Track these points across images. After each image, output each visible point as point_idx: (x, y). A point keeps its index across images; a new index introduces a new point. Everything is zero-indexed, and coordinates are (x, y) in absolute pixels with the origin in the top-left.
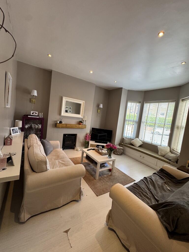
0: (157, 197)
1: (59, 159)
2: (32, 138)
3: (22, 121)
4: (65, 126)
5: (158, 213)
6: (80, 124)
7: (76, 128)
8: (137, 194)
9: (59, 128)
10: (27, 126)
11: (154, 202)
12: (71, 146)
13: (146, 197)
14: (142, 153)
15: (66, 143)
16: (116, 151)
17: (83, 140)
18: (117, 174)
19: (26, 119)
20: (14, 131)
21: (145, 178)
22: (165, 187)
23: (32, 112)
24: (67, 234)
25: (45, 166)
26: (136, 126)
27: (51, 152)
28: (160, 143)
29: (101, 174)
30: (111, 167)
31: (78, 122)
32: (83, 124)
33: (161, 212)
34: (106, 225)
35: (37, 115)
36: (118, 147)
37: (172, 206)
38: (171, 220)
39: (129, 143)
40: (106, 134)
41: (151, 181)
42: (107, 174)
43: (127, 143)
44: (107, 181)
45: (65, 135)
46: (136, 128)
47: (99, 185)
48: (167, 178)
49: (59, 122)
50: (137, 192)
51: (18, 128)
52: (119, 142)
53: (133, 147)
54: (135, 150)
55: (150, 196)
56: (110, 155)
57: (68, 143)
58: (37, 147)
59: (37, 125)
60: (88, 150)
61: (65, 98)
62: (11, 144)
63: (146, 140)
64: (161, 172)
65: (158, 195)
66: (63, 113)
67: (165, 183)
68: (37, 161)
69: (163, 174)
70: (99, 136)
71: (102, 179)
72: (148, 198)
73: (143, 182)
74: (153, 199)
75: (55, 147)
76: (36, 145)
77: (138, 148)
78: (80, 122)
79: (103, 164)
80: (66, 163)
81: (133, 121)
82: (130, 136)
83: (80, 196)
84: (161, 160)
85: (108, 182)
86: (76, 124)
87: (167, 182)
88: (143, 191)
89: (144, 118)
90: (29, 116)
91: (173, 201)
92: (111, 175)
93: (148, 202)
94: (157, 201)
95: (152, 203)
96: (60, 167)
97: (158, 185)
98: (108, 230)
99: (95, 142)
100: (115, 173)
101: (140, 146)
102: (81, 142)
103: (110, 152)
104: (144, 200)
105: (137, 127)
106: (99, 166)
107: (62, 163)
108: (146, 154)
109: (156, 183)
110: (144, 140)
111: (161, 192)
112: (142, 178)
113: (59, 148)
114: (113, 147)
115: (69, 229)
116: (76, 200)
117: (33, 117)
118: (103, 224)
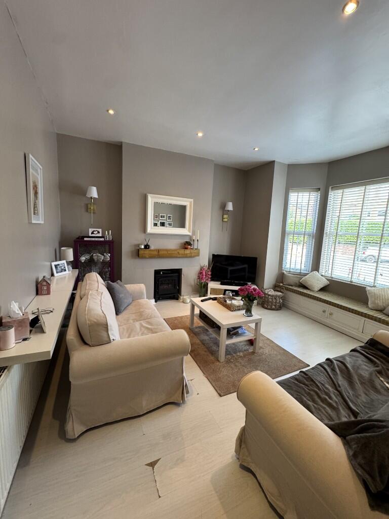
0: (356, 404)
1: (141, 319)
2: (89, 280)
3: (72, 249)
4: (156, 253)
5: (347, 443)
6: (186, 248)
7: (179, 256)
8: (304, 396)
9: (143, 257)
10: (84, 258)
11: (346, 417)
12: (172, 294)
13: (326, 405)
14: (327, 303)
15: (161, 287)
16: (268, 302)
17: (196, 281)
18: (267, 351)
19: (81, 244)
20: (59, 268)
21: (328, 359)
22: (377, 383)
23: (91, 230)
24: (153, 470)
25: (106, 333)
26: (311, 243)
27: (128, 306)
28: (373, 281)
29: (231, 351)
30: (253, 335)
31: (181, 244)
32: (192, 248)
33: (353, 443)
34: (235, 458)
35: (100, 235)
36: (272, 292)
37: (380, 431)
38: (375, 465)
39: (296, 283)
40: (246, 266)
41: (344, 368)
42: (245, 350)
43: (292, 283)
44: (243, 366)
45: (157, 272)
46: (313, 249)
47: (225, 372)
48: (384, 362)
49: (143, 247)
50: (305, 391)
51: (67, 262)
52: (274, 283)
53: (305, 291)
54: (311, 298)
55: (336, 402)
56: (249, 311)
57: (165, 287)
58: (95, 298)
59: (103, 255)
60: (202, 301)
61: (151, 197)
62: (48, 293)
63: (337, 274)
64: (371, 347)
65: (358, 400)
66: (150, 229)
67: (380, 372)
68: (88, 324)
69: (374, 352)
70: (231, 270)
71: (232, 360)
72: (330, 405)
73: (323, 369)
74: (343, 409)
75: (136, 297)
76: (94, 292)
77: (319, 292)
78: (187, 245)
79: (235, 328)
80: (154, 328)
81: (304, 235)
82: (298, 267)
83: (183, 393)
84: (375, 320)
85: (246, 367)
86: (178, 249)
87: (385, 371)
88: (319, 389)
89: (331, 224)
90: (85, 239)
91: (384, 419)
92: (253, 353)
93: (329, 415)
94: (355, 414)
95: (339, 419)
96: (143, 334)
97: (360, 376)
98: (241, 469)
99: (221, 284)
100: (263, 349)
101: (323, 289)
102: (192, 286)
103: (248, 304)
104: (320, 410)
105: (313, 247)
106: (224, 332)
107: (147, 328)
108: (338, 307)
109: (356, 372)
110: (333, 276)
111: (367, 392)
112: (322, 360)
113: (144, 298)
114: (254, 292)
115: (158, 460)
116: (176, 402)
117: (93, 239)
118: (230, 456)
